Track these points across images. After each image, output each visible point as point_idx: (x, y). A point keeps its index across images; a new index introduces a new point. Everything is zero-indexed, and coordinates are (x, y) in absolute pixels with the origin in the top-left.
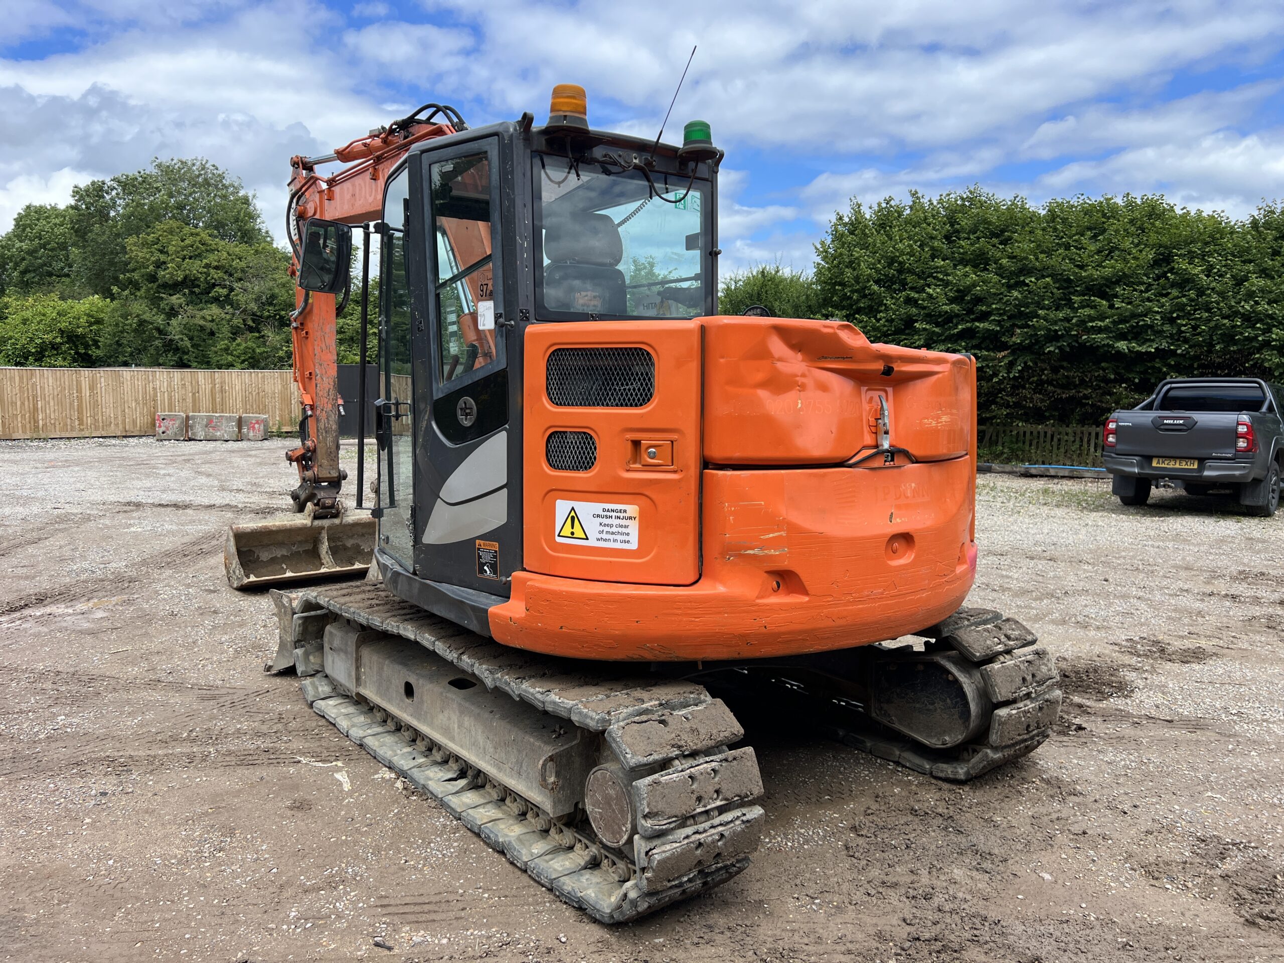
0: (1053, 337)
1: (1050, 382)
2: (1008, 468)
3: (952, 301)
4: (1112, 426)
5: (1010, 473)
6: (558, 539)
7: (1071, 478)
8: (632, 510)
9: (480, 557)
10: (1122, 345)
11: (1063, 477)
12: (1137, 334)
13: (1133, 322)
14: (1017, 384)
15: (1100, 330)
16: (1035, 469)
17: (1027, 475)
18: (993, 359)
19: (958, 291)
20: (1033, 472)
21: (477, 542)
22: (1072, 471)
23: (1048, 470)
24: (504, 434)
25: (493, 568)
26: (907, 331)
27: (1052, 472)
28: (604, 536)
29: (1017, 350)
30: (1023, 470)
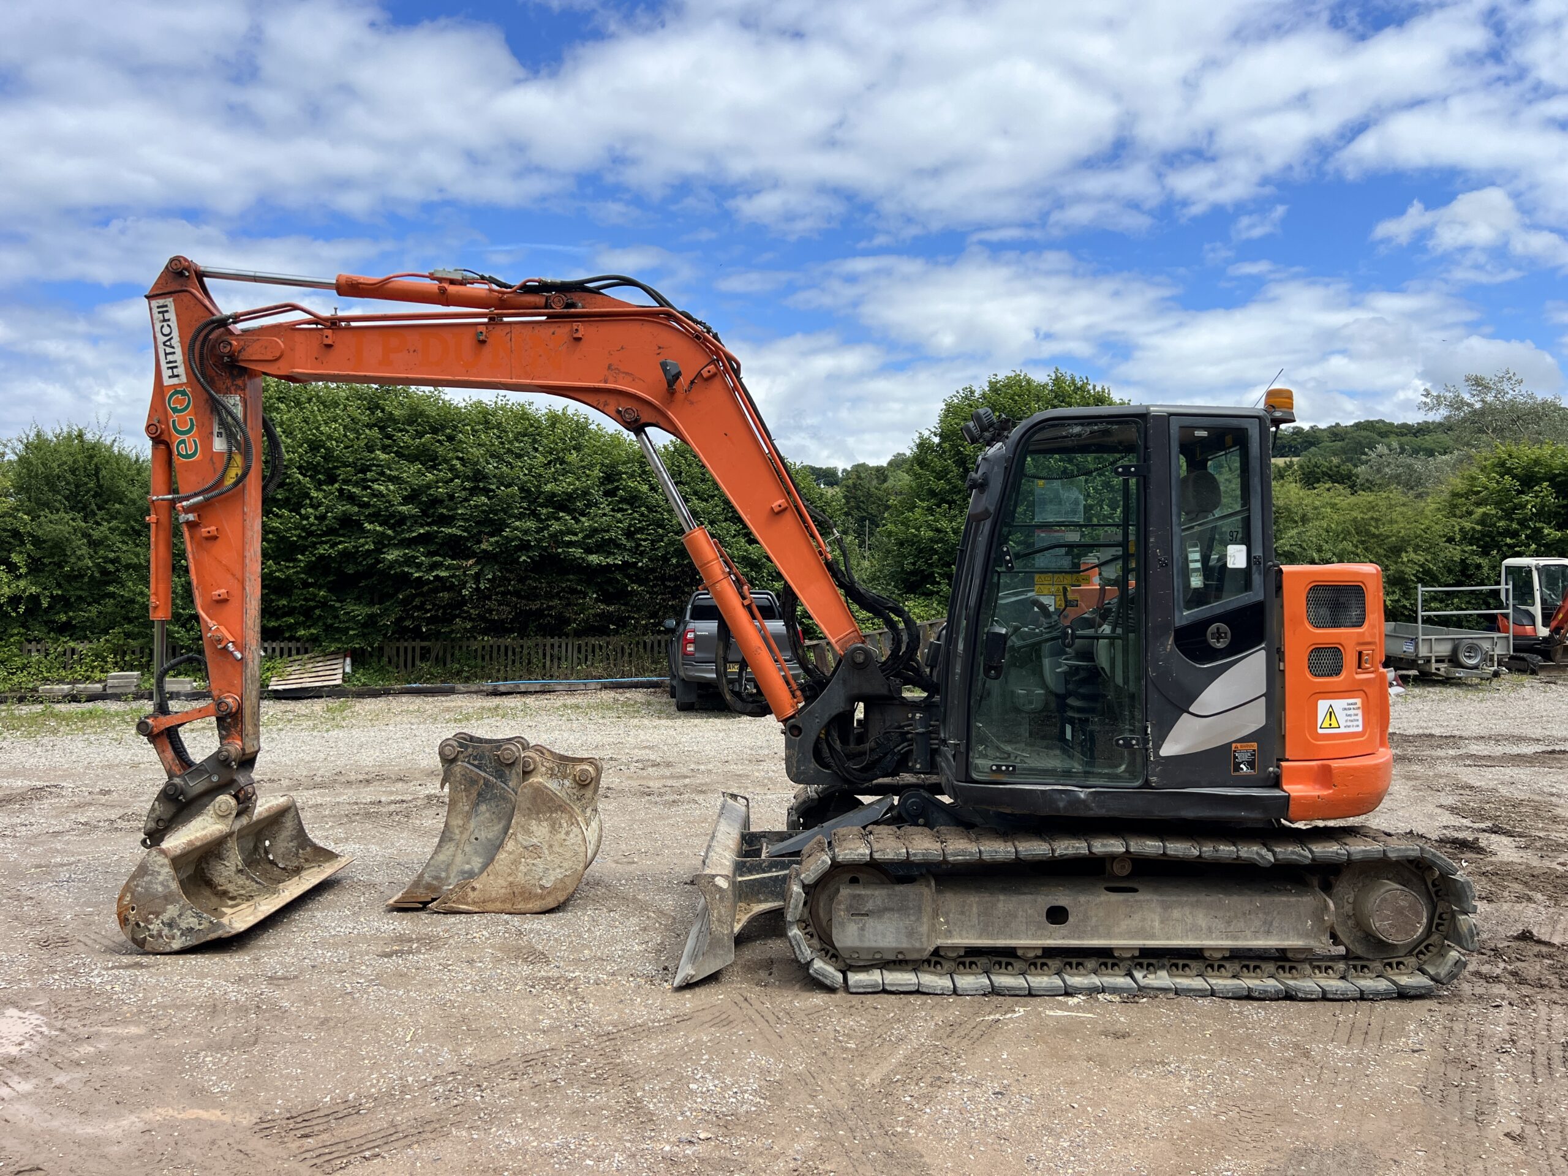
0: (525, 546)
1: (517, 594)
2: (474, 688)
3: (406, 500)
4: (690, 636)
5: (476, 692)
6: (1320, 731)
7: (543, 692)
8: (1358, 701)
9: (1236, 758)
10: (594, 559)
11: (536, 692)
12: (603, 547)
13: (598, 537)
14: (482, 596)
15: (570, 544)
16: (502, 686)
17: (496, 693)
18: (459, 568)
19: (413, 490)
20: (502, 689)
21: (1234, 745)
22: (545, 684)
23: (518, 686)
24: (1263, 652)
25: (1251, 764)
26: (341, 532)
27: (523, 688)
28: (1349, 723)
29: (485, 558)
30: (490, 688)
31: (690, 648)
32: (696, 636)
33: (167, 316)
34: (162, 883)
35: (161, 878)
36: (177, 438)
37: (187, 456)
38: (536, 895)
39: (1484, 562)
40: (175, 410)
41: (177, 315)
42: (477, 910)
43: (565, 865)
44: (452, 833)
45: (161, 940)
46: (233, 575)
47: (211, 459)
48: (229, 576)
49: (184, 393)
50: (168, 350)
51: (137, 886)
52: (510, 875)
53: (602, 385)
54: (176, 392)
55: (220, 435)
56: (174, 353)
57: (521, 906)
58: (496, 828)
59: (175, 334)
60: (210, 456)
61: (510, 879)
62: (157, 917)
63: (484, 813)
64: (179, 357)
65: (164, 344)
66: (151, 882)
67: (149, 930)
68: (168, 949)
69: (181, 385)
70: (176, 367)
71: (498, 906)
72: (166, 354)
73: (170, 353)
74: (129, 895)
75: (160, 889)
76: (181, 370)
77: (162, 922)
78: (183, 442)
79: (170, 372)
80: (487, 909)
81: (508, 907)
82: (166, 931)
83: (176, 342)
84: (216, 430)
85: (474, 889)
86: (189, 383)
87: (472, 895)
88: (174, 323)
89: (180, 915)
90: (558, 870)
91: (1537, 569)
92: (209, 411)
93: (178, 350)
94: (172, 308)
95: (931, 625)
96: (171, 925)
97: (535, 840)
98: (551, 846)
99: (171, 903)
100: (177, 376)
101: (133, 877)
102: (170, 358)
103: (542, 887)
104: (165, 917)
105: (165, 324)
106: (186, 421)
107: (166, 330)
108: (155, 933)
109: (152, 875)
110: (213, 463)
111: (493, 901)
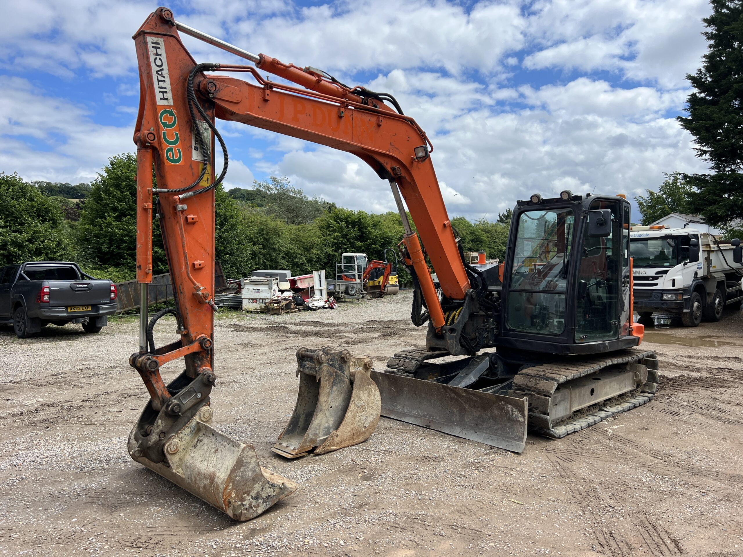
4: (46, 290)
31: (46, 298)
32: (50, 290)
33: (159, 51)
34: (251, 470)
35: (251, 467)
36: (166, 146)
37: (174, 161)
38: (362, 432)
39: (336, 254)
40: (165, 125)
41: (167, 53)
42: (338, 448)
43: (374, 413)
44: (322, 406)
45: (251, 510)
46: (205, 250)
47: (191, 166)
48: (203, 251)
49: (171, 113)
50: (160, 78)
51: (236, 476)
52: (352, 424)
53: (387, 153)
54: (166, 111)
55: (196, 149)
56: (164, 81)
57: (357, 440)
58: (339, 399)
59: (165, 67)
60: (191, 163)
61: (352, 426)
62: (248, 495)
63: (335, 392)
64: (167, 85)
65: (157, 72)
66: (245, 471)
67: (243, 505)
68: (255, 515)
69: (170, 107)
70: (166, 92)
71: (347, 443)
72: (159, 81)
73: (162, 81)
74: (231, 484)
75: (250, 475)
76: (169, 95)
77: (252, 497)
78: (171, 150)
79: (161, 95)
80: (343, 446)
81: (351, 442)
82: (254, 503)
83: (165, 72)
84: (194, 145)
85: (337, 436)
86: (175, 106)
87: (336, 440)
88: (164, 58)
89: (262, 490)
90: (371, 417)
91: (356, 257)
92: (188, 130)
93: (167, 80)
94: (162, 45)
95: (129, 283)
96: (256, 498)
97: (362, 402)
98: (368, 404)
99: (257, 482)
100: (167, 99)
101: (233, 471)
102: (161, 84)
103: (365, 427)
104: (253, 493)
105: (158, 57)
106: (173, 134)
107: (159, 63)
108: (247, 506)
109: (245, 466)
110: (192, 169)
111: (345, 441)
